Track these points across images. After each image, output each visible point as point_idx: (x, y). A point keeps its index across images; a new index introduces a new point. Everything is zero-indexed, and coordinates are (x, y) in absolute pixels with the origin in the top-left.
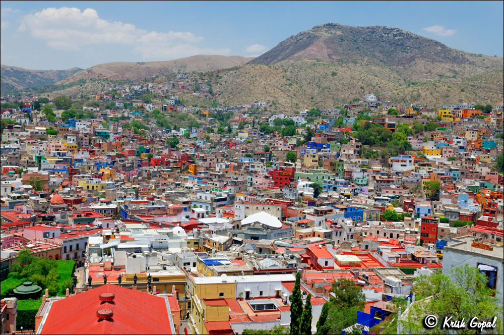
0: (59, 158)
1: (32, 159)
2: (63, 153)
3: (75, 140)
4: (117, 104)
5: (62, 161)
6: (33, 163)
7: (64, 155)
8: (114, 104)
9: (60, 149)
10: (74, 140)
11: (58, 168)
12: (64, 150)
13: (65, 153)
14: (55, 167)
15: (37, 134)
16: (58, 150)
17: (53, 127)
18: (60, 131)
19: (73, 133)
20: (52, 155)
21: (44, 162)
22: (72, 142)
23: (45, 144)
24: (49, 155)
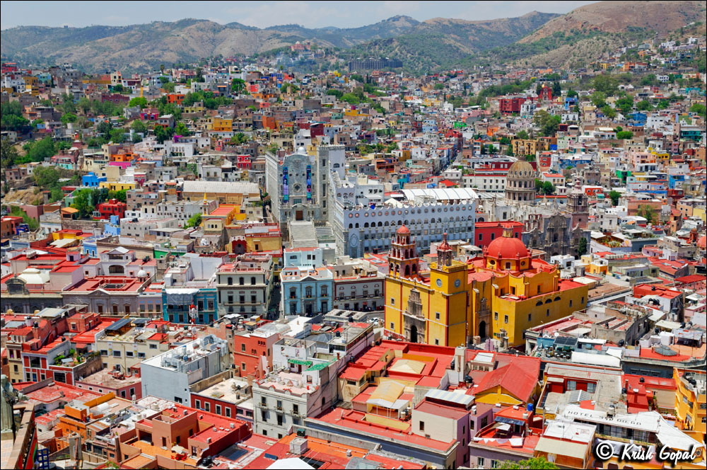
0: (650, 175)
1: (613, 175)
2: (651, 167)
3: (661, 146)
4: (658, 77)
5: (655, 179)
6: (617, 181)
7: (653, 168)
8: (653, 78)
9: (647, 160)
10: (659, 146)
11: (653, 189)
12: (652, 162)
13: (654, 167)
14: (648, 187)
15: (603, 139)
16: (643, 162)
17: (621, 126)
18: (634, 133)
19: (654, 135)
20: (638, 169)
21: (632, 180)
22: (658, 149)
23: (622, 153)
24: (633, 170)
